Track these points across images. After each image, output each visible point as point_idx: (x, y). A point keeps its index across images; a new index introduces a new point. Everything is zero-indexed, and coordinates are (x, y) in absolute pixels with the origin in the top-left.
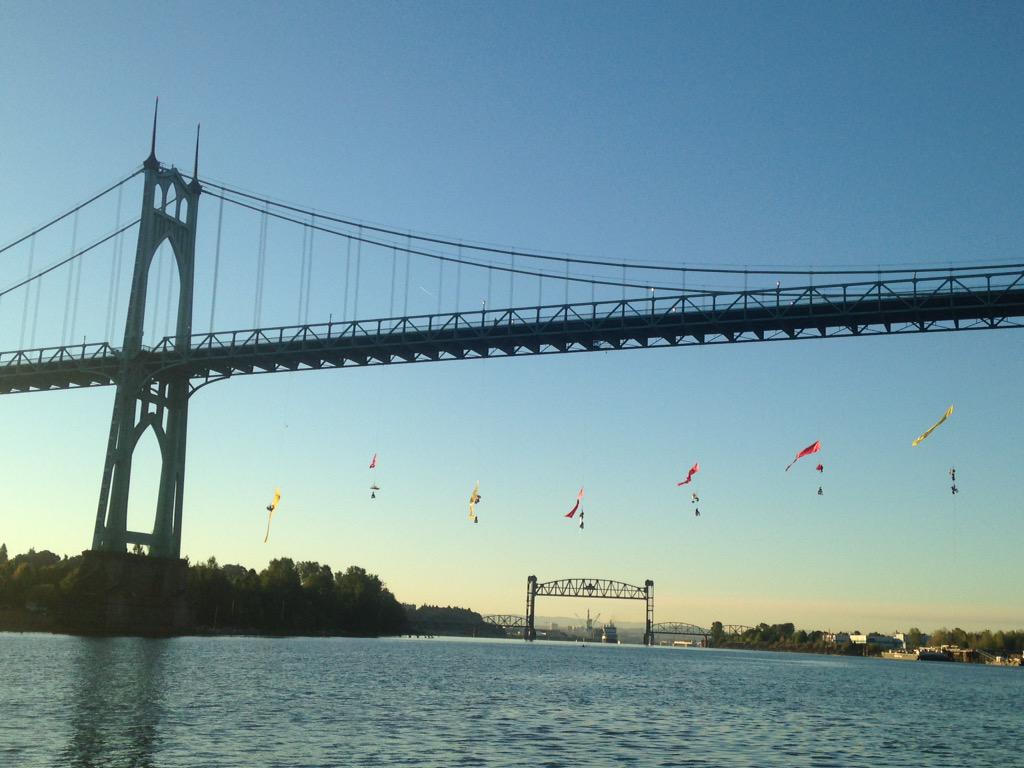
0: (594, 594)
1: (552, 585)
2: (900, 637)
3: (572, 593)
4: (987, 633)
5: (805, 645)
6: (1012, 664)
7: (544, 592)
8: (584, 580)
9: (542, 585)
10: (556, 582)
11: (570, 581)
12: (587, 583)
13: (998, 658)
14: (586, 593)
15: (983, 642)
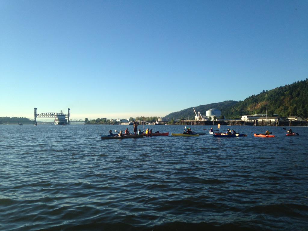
0: (54, 116)
1: (41, 115)
2: (128, 120)
3: (47, 116)
4: (148, 117)
5: (105, 123)
6: (153, 125)
7: (39, 116)
8: (50, 113)
9: (38, 115)
10: (42, 114)
11: (46, 113)
12: (52, 114)
13: (150, 123)
14: (51, 116)
15: (147, 120)
